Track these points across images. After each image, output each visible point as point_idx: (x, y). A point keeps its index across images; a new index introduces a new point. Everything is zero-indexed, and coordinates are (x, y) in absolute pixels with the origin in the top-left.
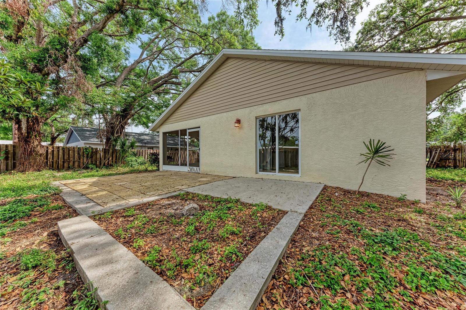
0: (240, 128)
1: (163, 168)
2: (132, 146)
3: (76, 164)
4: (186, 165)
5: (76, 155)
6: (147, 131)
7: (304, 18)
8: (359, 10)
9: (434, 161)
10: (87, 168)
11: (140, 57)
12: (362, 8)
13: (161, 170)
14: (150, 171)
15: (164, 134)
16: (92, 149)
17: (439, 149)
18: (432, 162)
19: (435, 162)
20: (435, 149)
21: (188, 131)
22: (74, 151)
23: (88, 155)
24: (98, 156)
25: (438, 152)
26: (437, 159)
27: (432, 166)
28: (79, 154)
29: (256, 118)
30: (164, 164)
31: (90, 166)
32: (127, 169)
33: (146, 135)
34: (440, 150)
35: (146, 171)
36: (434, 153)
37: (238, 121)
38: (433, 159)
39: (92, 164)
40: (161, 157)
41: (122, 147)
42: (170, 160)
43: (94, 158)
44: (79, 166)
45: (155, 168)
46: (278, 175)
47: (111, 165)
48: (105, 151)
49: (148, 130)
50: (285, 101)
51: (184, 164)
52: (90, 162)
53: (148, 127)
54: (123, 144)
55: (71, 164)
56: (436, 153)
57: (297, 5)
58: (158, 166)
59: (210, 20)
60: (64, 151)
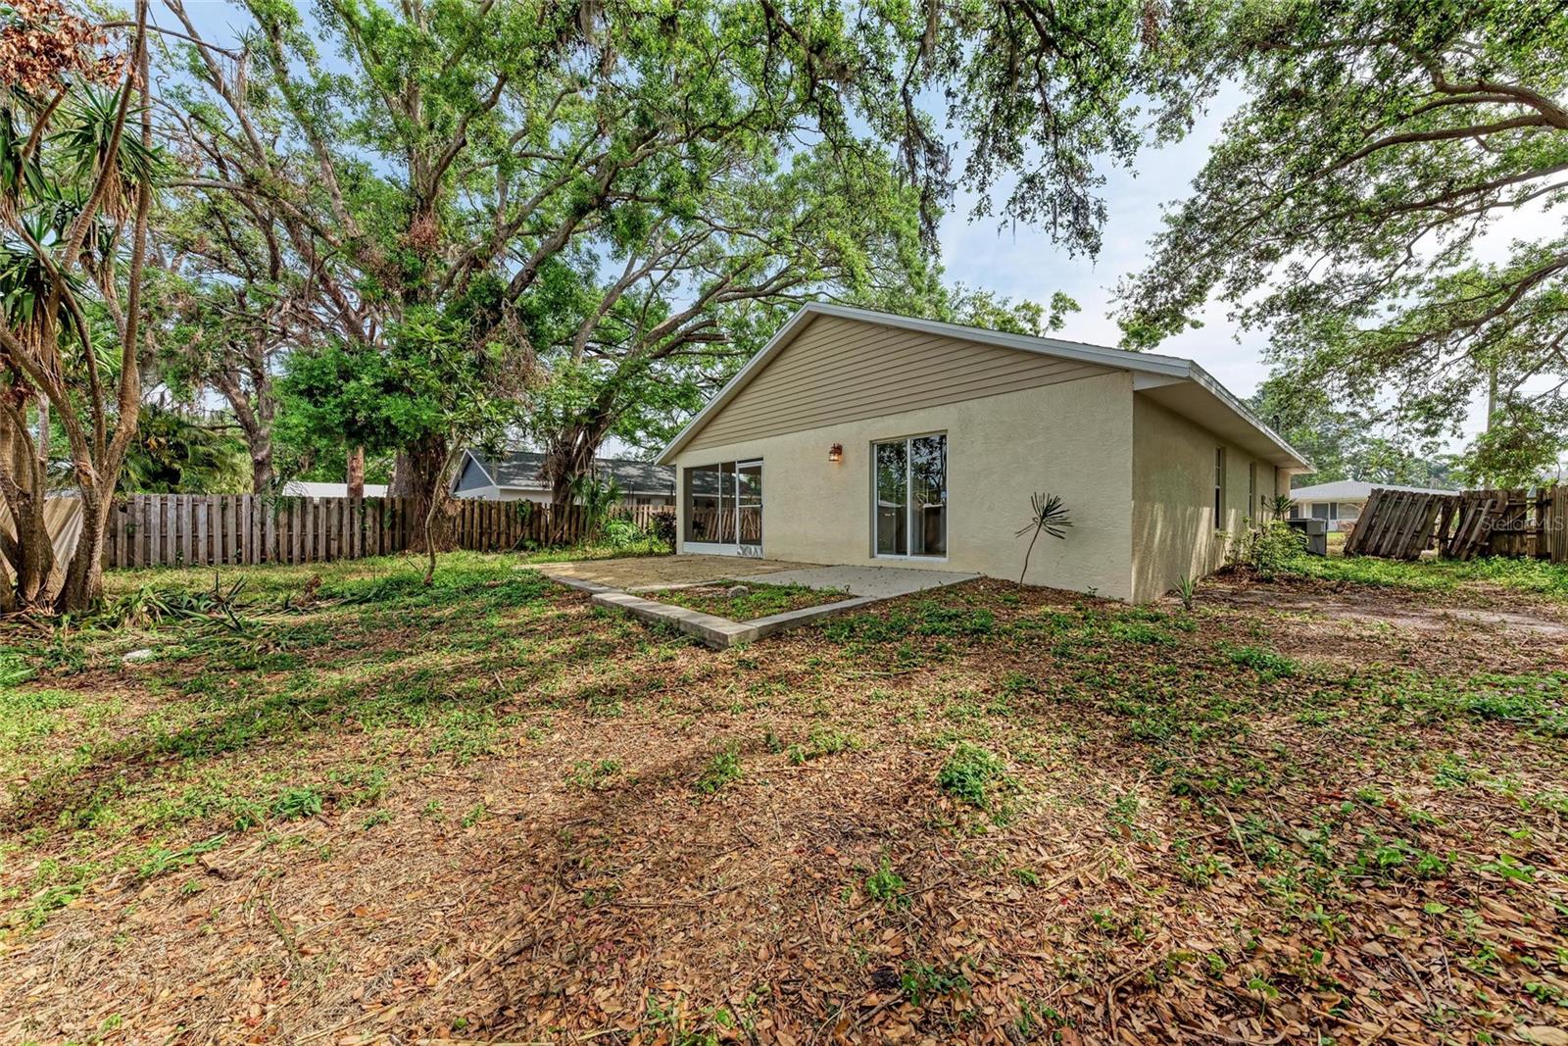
0: (842, 463)
1: (685, 547)
2: (612, 496)
3: (503, 538)
4: (734, 542)
5: (503, 518)
6: (634, 452)
7: (986, 215)
8: (1184, 127)
9: (1473, 539)
10: (522, 548)
11: (626, 273)
12: (1191, 123)
13: (679, 552)
14: (659, 555)
15: (688, 471)
16: (532, 504)
17: (1489, 502)
18: (1465, 541)
19: (1474, 543)
20: (1476, 502)
21: (738, 466)
22: (499, 511)
23: (523, 518)
24: (543, 522)
25: (1485, 510)
26: (1482, 533)
27: (1464, 554)
28: (507, 516)
29: (872, 443)
30: (686, 539)
31: (528, 543)
32: (609, 551)
33: (629, 463)
34: (1493, 506)
35: (651, 553)
36: (1471, 512)
37: (838, 450)
38: (1470, 531)
39: (531, 539)
40: (680, 524)
41: (592, 501)
42: (698, 530)
43: (535, 525)
44: (508, 544)
45: (666, 549)
46: (910, 560)
47: (567, 543)
48: (557, 510)
49: (634, 450)
50: (921, 413)
51: (729, 540)
52: (527, 536)
53: (636, 442)
54: (594, 495)
55: (494, 538)
56: (1478, 513)
57: (968, 191)
58: (673, 545)
59: (796, 163)
60: (481, 510)
